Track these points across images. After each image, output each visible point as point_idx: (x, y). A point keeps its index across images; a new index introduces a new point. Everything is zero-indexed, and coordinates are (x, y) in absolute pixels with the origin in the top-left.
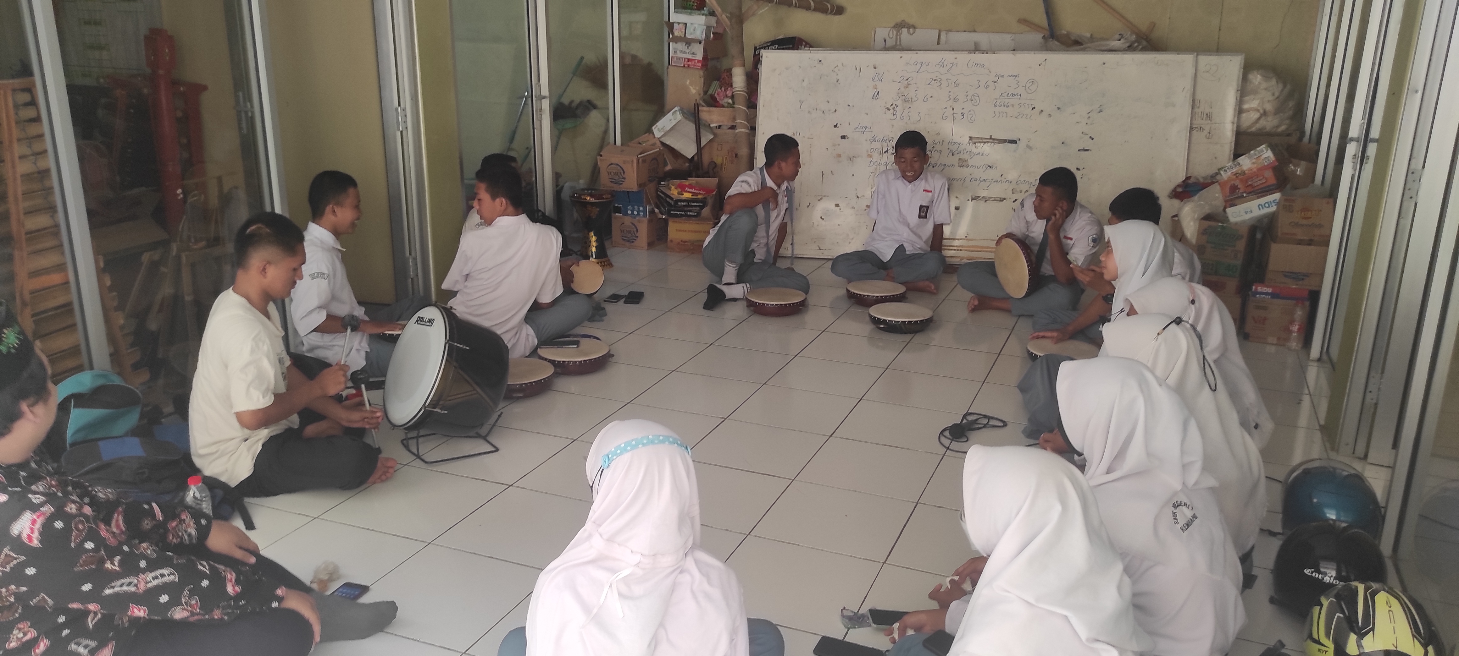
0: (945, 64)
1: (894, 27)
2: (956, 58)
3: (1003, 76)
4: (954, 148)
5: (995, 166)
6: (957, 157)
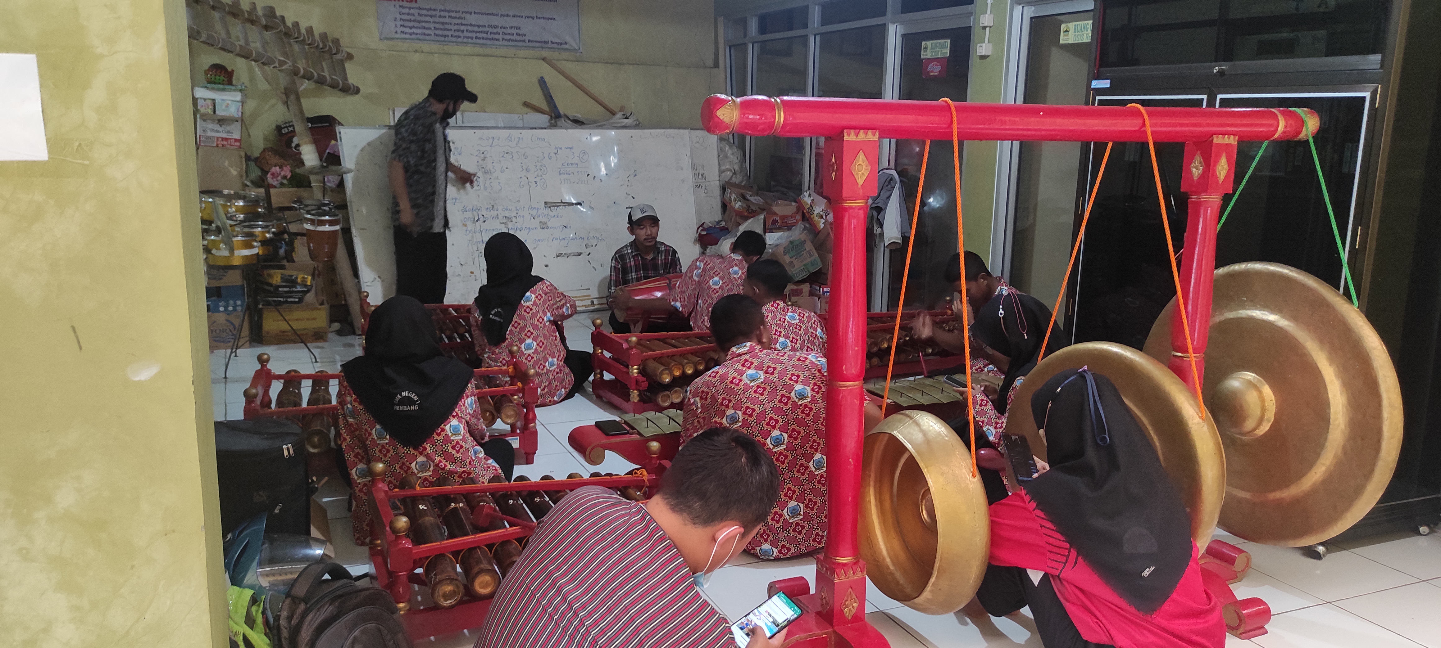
0: (513, 138)
2: (521, 133)
3: (561, 149)
4: (534, 212)
5: (569, 226)
6: (537, 221)
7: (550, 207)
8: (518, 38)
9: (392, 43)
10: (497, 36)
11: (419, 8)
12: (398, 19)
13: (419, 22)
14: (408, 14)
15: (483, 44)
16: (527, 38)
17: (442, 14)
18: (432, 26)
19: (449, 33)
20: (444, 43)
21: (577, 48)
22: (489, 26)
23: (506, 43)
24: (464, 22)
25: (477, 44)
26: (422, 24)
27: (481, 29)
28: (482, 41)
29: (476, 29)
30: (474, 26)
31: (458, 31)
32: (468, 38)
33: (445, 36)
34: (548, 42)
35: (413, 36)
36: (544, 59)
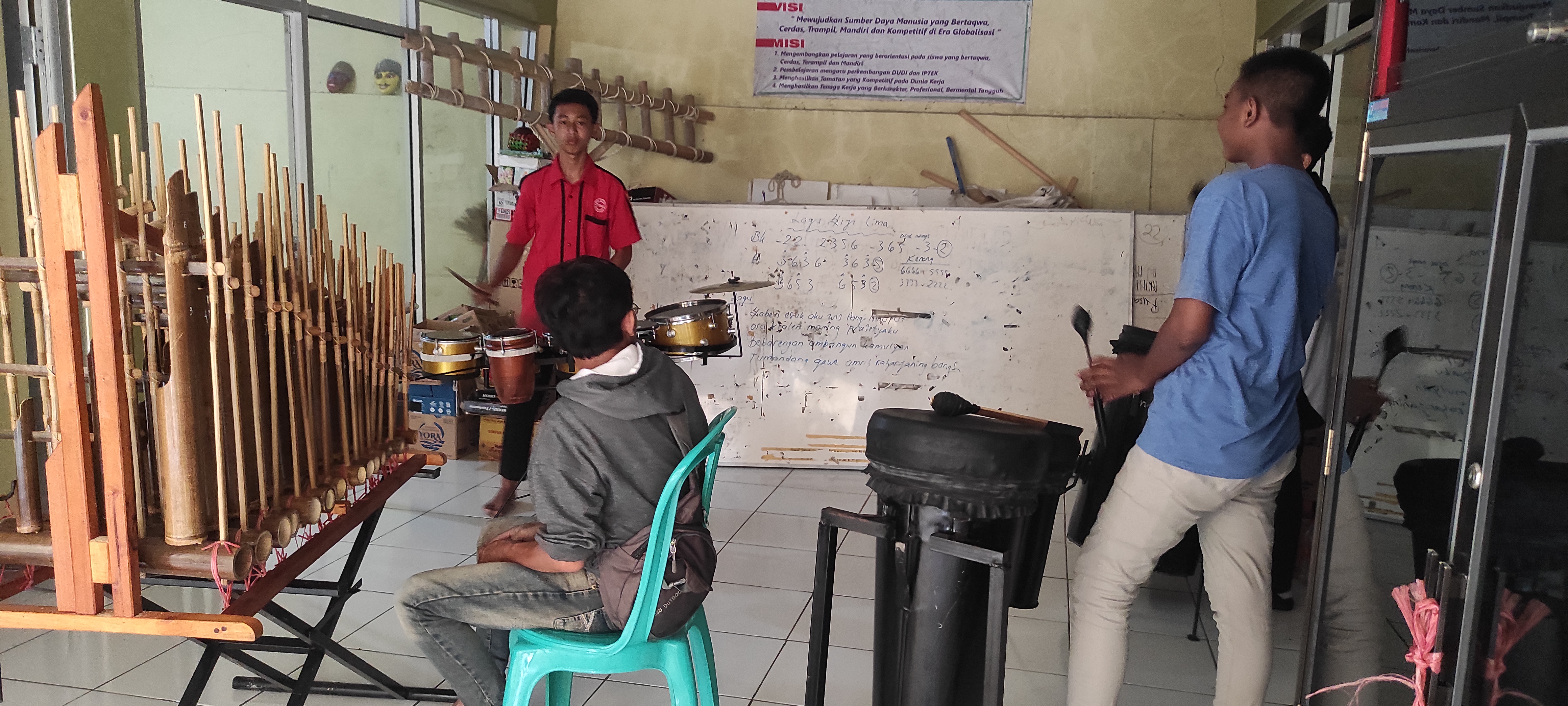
0: (840, 221)
1: (775, 178)
2: (852, 215)
3: (910, 237)
4: (855, 323)
5: (905, 346)
6: (858, 335)
7: (880, 318)
8: (933, 86)
9: (767, 99)
10: (904, 86)
11: (806, 54)
12: (779, 69)
13: (804, 71)
14: (792, 62)
15: (884, 96)
16: (944, 86)
17: (834, 59)
18: (818, 75)
19: (840, 84)
20: (833, 97)
21: (1018, 97)
22: (895, 72)
23: (914, 93)
24: (861, 68)
25: (876, 96)
26: (806, 74)
27: (883, 77)
28: (882, 93)
29: (876, 77)
30: (874, 73)
31: (852, 80)
32: (863, 88)
33: (834, 88)
34: (974, 91)
35: (795, 90)
36: (962, 113)
